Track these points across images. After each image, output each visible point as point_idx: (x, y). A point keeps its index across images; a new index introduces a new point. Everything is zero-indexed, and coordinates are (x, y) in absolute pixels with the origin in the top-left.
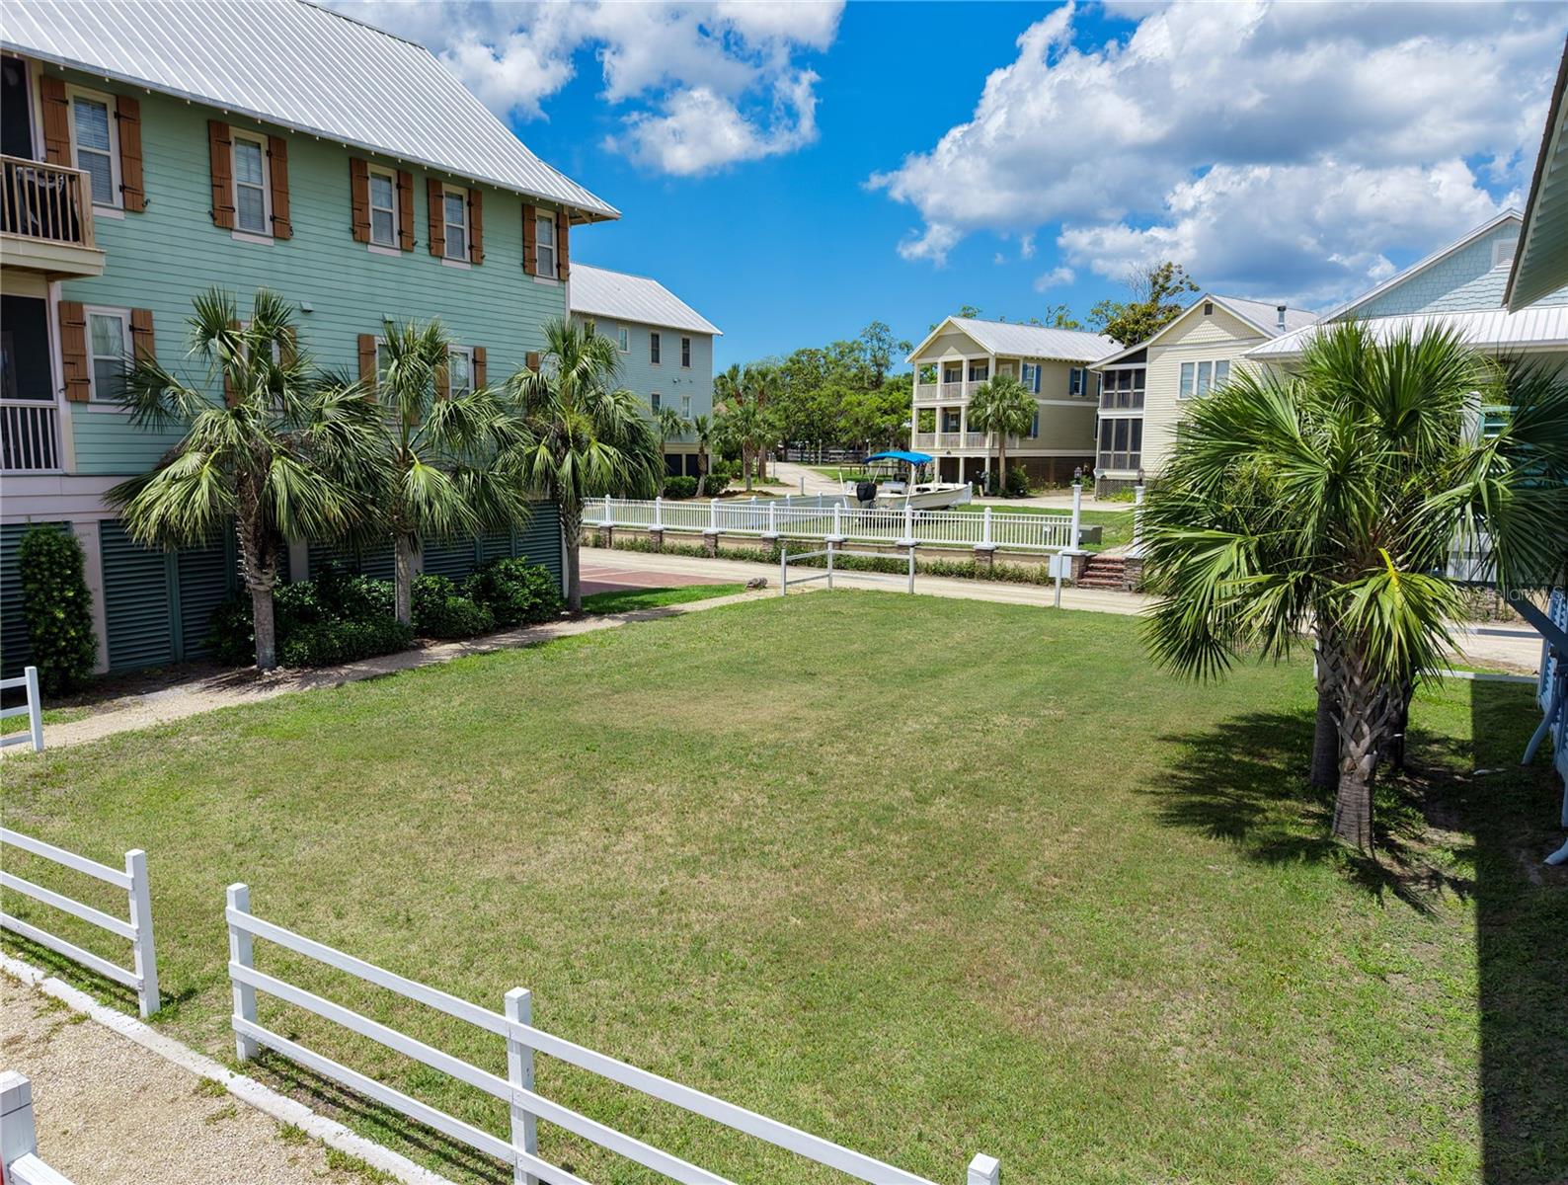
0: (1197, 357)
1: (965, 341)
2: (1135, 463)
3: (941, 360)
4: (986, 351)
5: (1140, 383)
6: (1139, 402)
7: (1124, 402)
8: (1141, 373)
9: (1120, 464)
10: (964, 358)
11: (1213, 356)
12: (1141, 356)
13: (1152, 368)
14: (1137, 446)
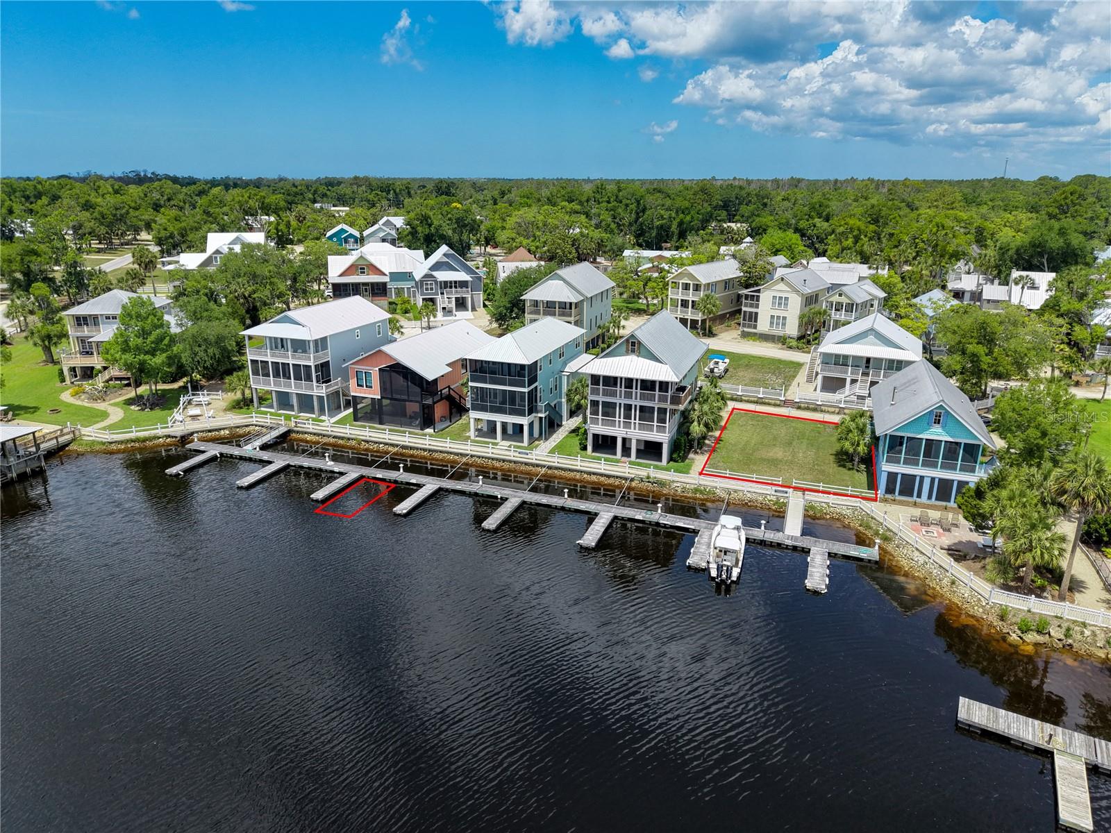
0: (778, 295)
1: (691, 276)
2: (755, 327)
3: (681, 282)
4: (699, 281)
5: (758, 300)
6: (757, 306)
7: (751, 306)
8: (758, 297)
9: (749, 326)
10: (691, 283)
11: (784, 295)
12: (758, 291)
13: (762, 295)
14: (756, 321)
